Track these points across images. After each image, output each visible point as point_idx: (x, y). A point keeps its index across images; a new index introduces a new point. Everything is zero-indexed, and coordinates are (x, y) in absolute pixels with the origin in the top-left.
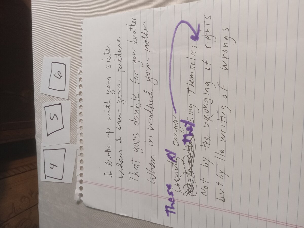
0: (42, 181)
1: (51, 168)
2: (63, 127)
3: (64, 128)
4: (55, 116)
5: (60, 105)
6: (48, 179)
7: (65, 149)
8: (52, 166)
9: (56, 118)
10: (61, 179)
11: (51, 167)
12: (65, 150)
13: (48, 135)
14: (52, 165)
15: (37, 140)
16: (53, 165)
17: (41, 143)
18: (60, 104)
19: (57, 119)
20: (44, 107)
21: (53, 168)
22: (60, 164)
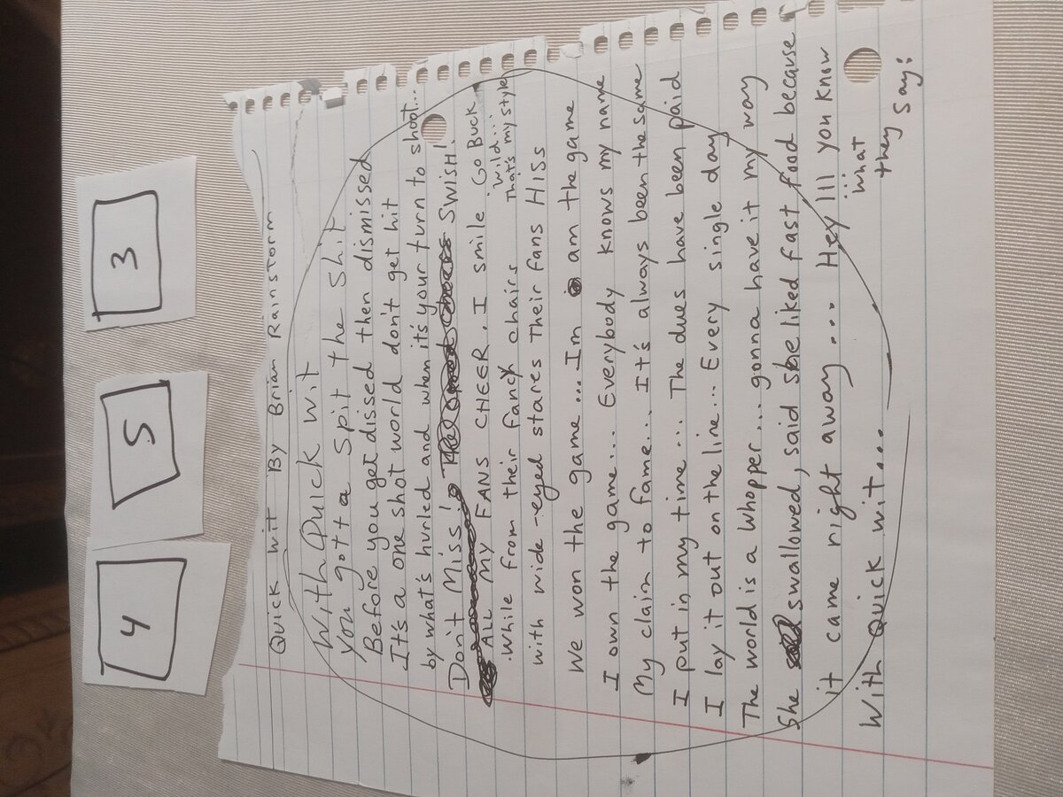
0: (86, 684)
1: (123, 632)
2: (175, 473)
3: (178, 474)
4: (144, 429)
5: (166, 388)
6: (112, 677)
7: (184, 561)
8: (128, 627)
9: (150, 439)
10: (164, 679)
11: (125, 630)
12: (182, 564)
13: (115, 506)
14: (131, 624)
15: (72, 523)
16: (134, 622)
17: (88, 535)
18: (165, 383)
19: (153, 442)
20: (103, 397)
21: (131, 634)
22: (160, 619)
